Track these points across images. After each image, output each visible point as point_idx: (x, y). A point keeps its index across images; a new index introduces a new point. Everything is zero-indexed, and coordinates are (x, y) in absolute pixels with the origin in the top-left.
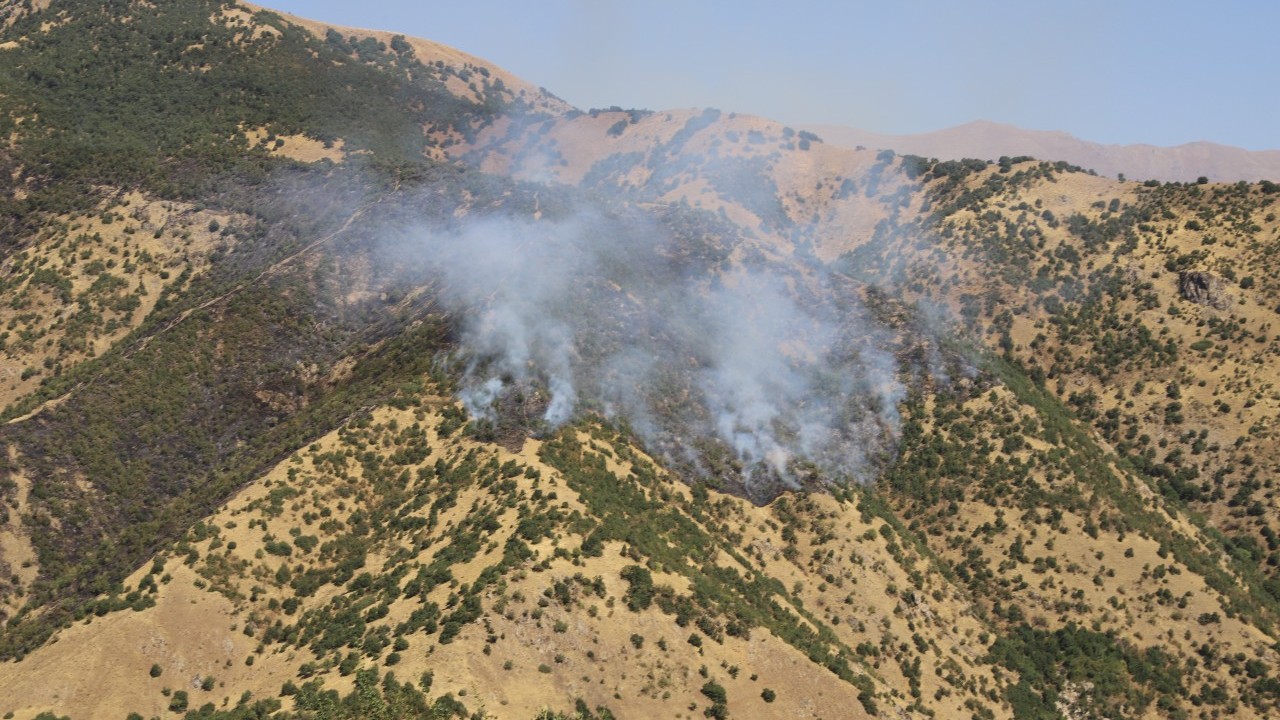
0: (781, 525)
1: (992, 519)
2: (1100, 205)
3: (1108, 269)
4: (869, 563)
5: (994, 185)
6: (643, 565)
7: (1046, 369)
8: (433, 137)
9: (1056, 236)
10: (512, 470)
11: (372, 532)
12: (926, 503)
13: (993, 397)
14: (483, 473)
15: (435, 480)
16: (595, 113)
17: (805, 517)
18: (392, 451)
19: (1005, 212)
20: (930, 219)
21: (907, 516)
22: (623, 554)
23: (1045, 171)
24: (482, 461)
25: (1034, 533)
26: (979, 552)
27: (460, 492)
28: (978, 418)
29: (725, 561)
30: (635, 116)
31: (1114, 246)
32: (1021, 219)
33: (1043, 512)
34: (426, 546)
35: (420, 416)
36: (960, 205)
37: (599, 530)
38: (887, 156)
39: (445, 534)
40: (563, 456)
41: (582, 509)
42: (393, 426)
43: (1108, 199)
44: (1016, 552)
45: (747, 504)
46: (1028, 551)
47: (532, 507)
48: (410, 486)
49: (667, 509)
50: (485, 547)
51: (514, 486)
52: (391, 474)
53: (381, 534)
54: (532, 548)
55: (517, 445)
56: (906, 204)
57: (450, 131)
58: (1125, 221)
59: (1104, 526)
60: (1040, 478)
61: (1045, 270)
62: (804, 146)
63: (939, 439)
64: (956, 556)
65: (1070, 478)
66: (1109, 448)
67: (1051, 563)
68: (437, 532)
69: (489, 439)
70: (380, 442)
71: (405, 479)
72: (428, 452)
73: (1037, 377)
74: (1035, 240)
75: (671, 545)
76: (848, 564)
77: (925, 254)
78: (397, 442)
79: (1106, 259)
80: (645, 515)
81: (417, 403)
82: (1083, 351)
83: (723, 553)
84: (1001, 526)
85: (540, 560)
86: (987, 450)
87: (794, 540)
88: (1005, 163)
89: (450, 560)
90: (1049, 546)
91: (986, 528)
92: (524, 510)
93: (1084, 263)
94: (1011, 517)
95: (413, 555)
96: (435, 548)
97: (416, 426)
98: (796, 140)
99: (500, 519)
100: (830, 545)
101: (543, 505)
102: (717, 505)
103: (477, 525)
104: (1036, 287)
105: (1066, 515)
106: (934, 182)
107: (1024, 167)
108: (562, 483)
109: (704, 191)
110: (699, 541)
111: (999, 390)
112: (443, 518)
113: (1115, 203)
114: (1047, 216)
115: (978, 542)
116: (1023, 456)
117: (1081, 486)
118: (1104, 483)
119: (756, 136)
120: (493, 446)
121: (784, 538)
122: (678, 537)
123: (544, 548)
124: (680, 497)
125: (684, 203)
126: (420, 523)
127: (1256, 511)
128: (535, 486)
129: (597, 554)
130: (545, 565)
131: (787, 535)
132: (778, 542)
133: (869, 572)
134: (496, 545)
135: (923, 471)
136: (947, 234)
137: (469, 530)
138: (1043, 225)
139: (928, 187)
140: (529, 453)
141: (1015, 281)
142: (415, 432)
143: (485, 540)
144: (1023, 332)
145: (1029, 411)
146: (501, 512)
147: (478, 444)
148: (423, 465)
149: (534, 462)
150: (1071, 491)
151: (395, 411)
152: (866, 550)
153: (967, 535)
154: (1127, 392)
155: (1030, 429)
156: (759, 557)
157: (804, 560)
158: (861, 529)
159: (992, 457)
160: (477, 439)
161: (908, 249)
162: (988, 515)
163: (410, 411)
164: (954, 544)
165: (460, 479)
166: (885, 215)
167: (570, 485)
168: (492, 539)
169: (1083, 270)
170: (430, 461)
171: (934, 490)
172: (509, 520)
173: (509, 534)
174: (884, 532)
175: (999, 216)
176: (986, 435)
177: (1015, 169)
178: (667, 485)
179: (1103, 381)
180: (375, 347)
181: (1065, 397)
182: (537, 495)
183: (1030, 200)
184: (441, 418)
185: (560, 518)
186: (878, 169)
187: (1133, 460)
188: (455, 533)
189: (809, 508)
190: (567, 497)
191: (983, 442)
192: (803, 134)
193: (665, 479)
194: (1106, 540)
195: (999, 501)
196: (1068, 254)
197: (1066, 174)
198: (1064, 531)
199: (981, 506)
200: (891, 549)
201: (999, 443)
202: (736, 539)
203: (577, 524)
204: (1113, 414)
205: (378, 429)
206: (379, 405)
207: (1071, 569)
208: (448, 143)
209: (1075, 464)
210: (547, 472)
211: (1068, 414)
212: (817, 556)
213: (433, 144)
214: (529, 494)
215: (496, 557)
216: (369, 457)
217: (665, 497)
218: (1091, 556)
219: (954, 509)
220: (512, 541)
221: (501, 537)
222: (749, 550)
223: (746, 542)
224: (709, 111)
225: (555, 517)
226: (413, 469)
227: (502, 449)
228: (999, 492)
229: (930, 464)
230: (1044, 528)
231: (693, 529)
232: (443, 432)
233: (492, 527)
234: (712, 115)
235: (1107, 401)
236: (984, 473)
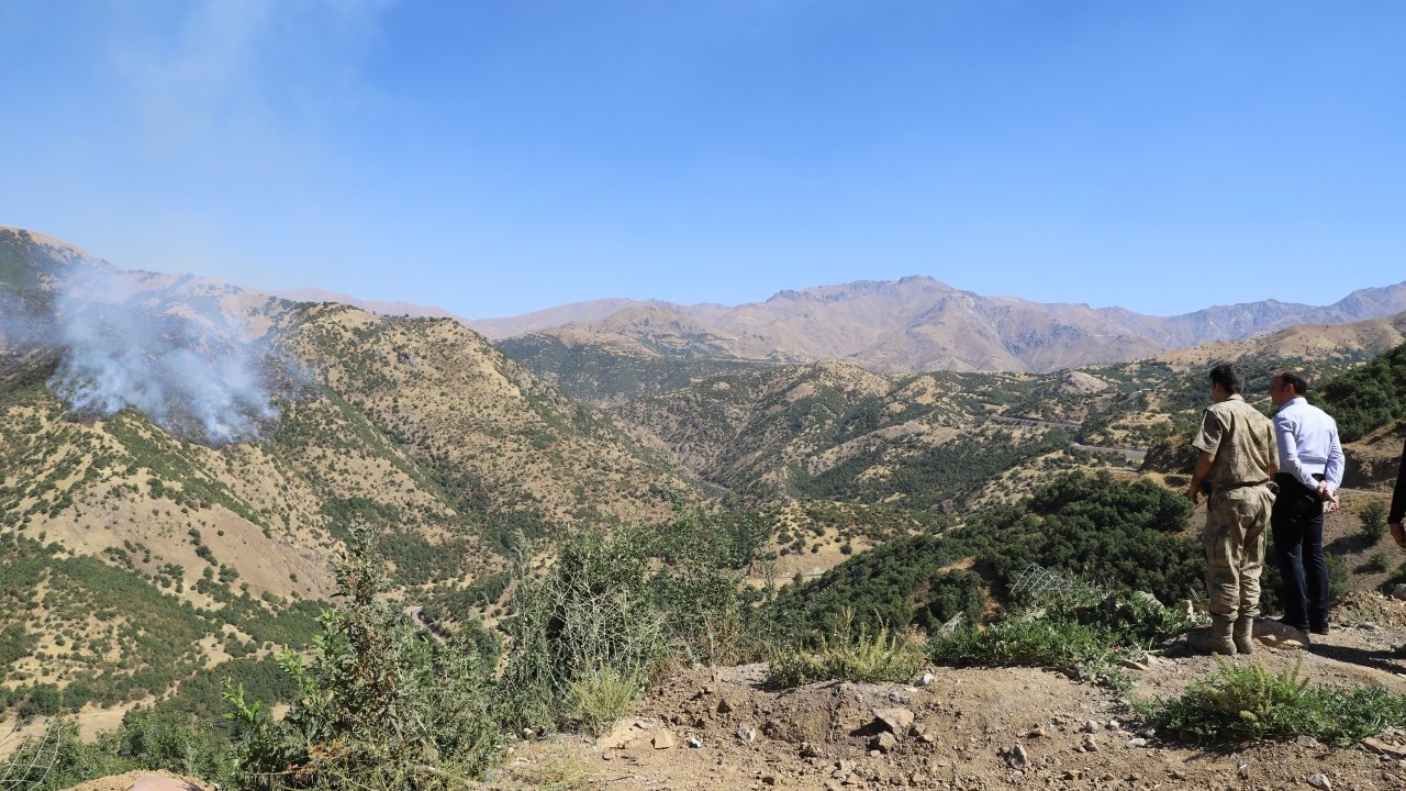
0: (225, 459)
1: (321, 454)
2: (365, 323)
3: (369, 350)
4: (266, 473)
5: (321, 313)
6: (158, 478)
7: (343, 391)
8: (42, 278)
9: (348, 336)
10: (88, 436)
11: (9, 466)
12: (292, 447)
13: (321, 402)
14: (72, 438)
15: (45, 441)
16: (131, 272)
17: (236, 454)
18: (21, 427)
19: (326, 325)
20: (292, 327)
21: (283, 453)
22: (148, 473)
23: (343, 308)
24: (72, 432)
25: (339, 459)
26: (315, 468)
27: (60, 447)
28: (315, 411)
29: (198, 475)
30: (152, 275)
31: (371, 341)
32: (333, 328)
33: (343, 450)
34: (40, 472)
35: (36, 410)
36: (306, 321)
37: (136, 463)
38: (273, 299)
39: (51, 467)
40: (116, 429)
41: (126, 453)
42: (21, 415)
43: (369, 321)
44: (331, 467)
45: (209, 450)
46: (336, 466)
47: (100, 453)
48: (31, 444)
49: (170, 452)
50: (74, 472)
51: (90, 443)
52: (20, 439)
53: (14, 467)
54: (101, 472)
55: (91, 424)
56: (282, 320)
58: (376, 331)
59: (368, 455)
60: (341, 436)
61: (343, 350)
62: (235, 292)
63: (298, 420)
64: (305, 470)
65: (354, 435)
66: (370, 423)
67: (346, 471)
68: (47, 466)
69: (76, 421)
70: (13, 423)
71: (28, 441)
72: (42, 428)
73: (339, 394)
74: (339, 337)
75: (172, 469)
76: (257, 475)
77: (291, 341)
78: (23, 423)
79: (367, 346)
80: (158, 456)
81: (35, 404)
82: (359, 383)
83: (197, 472)
84: (325, 456)
85: (104, 477)
86: (318, 424)
87: (231, 465)
88: (326, 305)
89: (54, 479)
90: (345, 464)
91: (318, 457)
92: (95, 454)
93: (359, 347)
94: (329, 452)
95: (34, 477)
96: (46, 473)
97: (34, 416)
98: (231, 290)
99: (82, 459)
100: (248, 467)
101: (106, 452)
102: (194, 450)
103: (69, 462)
104: (339, 357)
105: (353, 451)
106: (294, 311)
107: (334, 306)
108: (115, 441)
109: (187, 310)
110: (186, 467)
111: (324, 399)
112: (50, 459)
113: (372, 324)
114: (344, 327)
115: (315, 463)
116: (334, 427)
117: (359, 439)
118: (368, 437)
119: (212, 288)
120: (78, 424)
121: (227, 464)
122: (175, 464)
123: (107, 472)
124: (176, 447)
125: (177, 315)
126: (37, 462)
127: (428, 448)
128: (101, 443)
129: (135, 474)
130: (107, 479)
131: (228, 463)
132: (223, 465)
133: (266, 478)
134: (80, 471)
135: (290, 434)
136: (301, 333)
137: (65, 464)
138: (342, 331)
139: (291, 313)
140: (98, 427)
141: (330, 354)
142: (33, 418)
143: (74, 469)
144: (333, 375)
145: (337, 408)
146: (83, 455)
147: (69, 424)
148: (38, 434)
149: (101, 432)
150: (355, 441)
151: (22, 408)
152: (265, 468)
153: (310, 460)
154: (377, 400)
155: (337, 416)
156: (215, 473)
157: (236, 474)
158: (263, 459)
159: (321, 427)
160: (69, 421)
161: (283, 339)
162: (319, 452)
163: (31, 408)
164: (304, 464)
165: (61, 440)
166: (273, 324)
167: (120, 442)
168: (78, 468)
169: (359, 350)
170: (43, 432)
171: (295, 442)
172: (87, 460)
173: (87, 466)
174: (273, 460)
175: (323, 327)
176: (318, 418)
177: (330, 307)
178: (169, 442)
179: (367, 396)
180: (10, 378)
181: (351, 403)
182: (102, 447)
183: (336, 320)
184: (48, 412)
185: (115, 457)
186: (269, 304)
187: (380, 428)
188: (58, 466)
189: (238, 450)
190: (118, 447)
191: (317, 421)
192: (234, 287)
193: (168, 439)
194: (369, 461)
195: (324, 446)
196: (352, 343)
197: (351, 310)
198: (352, 458)
199: (316, 448)
200: (276, 467)
201: (324, 421)
202: (204, 465)
203: (123, 460)
204: (371, 409)
205: (12, 417)
206: (13, 405)
207: (354, 473)
208: (51, 282)
209: (356, 430)
210: (107, 436)
211: (352, 409)
212: (242, 472)
213: (42, 282)
214: (98, 446)
215: (81, 477)
216: (7, 431)
217: (169, 447)
218: (363, 468)
219: (304, 450)
220: (89, 469)
221: (83, 467)
222: (210, 470)
223: (208, 467)
224: (189, 275)
225: (112, 457)
226: (33, 436)
227: (83, 426)
228: (324, 442)
229: (293, 431)
230: (344, 456)
231: (183, 461)
232: (50, 418)
233: (78, 462)
234: (189, 277)
235: (369, 404)
236: (317, 434)
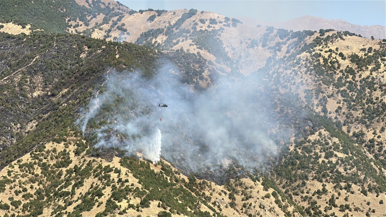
0: (228, 192)
1: (321, 188)
2: (364, 50)
3: (368, 77)
4: (267, 208)
5: (318, 42)
6: (168, 211)
7: (342, 122)
8: (70, 23)
9: (345, 63)
10: (108, 169)
11: (46, 198)
12: (292, 181)
13: (320, 134)
14: (95, 171)
15: (74, 175)
16: (141, 12)
17: (239, 188)
18: (54, 162)
19: (323, 53)
20: (290, 57)
21: (284, 187)
22: (159, 206)
23: (339, 35)
24: (95, 166)
25: (339, 194)
27: (85, 180)
28: (314, 143)
29: (204, 208)
30: (160, 13)
31: (370, 67)
32: (330, 56)
33: (343, 184)
34: (70, 204)
35: (66, 146)
36: (303, 50)
37: (148, 196)
38: (271, 29)
39: (79, 198)
40: (131, 163)
41: (140, 186)
42: (54, 150)
43: (367, 47)
44: (332, 202)
45: (213, 183)
46: (337, 202)
47: (118, 186)
48: (63, 177)
49: (178, 186)
50: (97, 204)
51: (109, 176)
52: (54, 172)
53: (50, 199)
54: (118, 204)
55: (110, 159)
56: (279, 50)
57: (78, 20)
58: (375, 57)
59: (370, 190)
60: (341, 170)
61: (341, 78)
62: (234, 25)
63: (297, 153)
64: (306, 205)
65: (355, 169)
66: (371, 156)
67: (347, 207)
68: (75, 198)
69: (98, 156)
70: (49, 158)
71: (60, 174)
72: (71, 162)
73: (338, 124)
74: (336, 65)
75: (180, 202)
76: (258, 209)
77: (289, 72)
78: (57, 158)
79: (367, 73)
80: (168, 189)
81: (65, 140)
82: (358, 114)
83: (203, 205)
84: (325, 191)
85: (122, 209)
86: (318, 157)
87: (234, 199)
88: (322, 32)
89: (81, 210)
90: (346, 199)
91: (318, 192)
92: (114, 186)
93: (357, 75)
94: (329, 187)
95: (65, 208)
96: (74, 205)
97: (65, 151)
98: (230, 22)
99: (103, 192)
100: (250, 201)
101: (123, 185)
102: (200, 184)
103: (93, 194)
104: (337, 86)
105: (353, 185)
106: (291, 41)
107: (330, 34)
108: (131, 175)
109: (190, 45)
110: (192, 200)
111: (323, 131)
112: (78, 191)
113: (370, 49)
114: (341, 55)
115: (315, 198)
116: (334, 160)
117: (359, 173)
118: (369, 171)
119: (213, 21)
120: (100, 159)
121: (230, 198)
122: (182, 198)
123: (124, 204)
124: (183, 181)
125: (182, 49)
126: (67, 194)
128: (119, 176)
129: (148, 206)
130: (124, 211)
131: (231, 197)
132: (227, 200)
133: (268, 212)
134: (102, 203)
135: (290, 167)
136: (298, 63)
137: (89, 196)
138: (339, 59)
139: (289, 42)
140: (116, 162)
141: (328, 83)
142: (64, 153)
143: (97, 201)
144: (332, 105)
145: (336, 140)
146: (104, 188)
147: (92, 159)
148: (68, 168)
149: (118, 166)
150: (356, 175)
151: (55, 144)
152: (266, 202)
153: (310, 195)
154: (378, 131)
155: (337, 148)
156: (219, 207)
157: (239, 208)
158: (263, 193)
159: (320, 160)
160: (92, 156)
161: (281, 70)
162: (319, 186)
163: (62, 144)
164: (304, 199)
165: (85, 174)
166: (270, 55)
167: (134, 176)
168: (100, 200)
169: (357, 78)
170: (72, 166)
171: (295, 176)
172: (108, 192)
173: (107, 198)
174: (274, 194)
175: (320, 55)
176: (317, 151)
177: (327, 34)
178: (177, 176)
179: (367, 127)
180: (46, 116)
181: (351, 134)
182: (120, 180)
183: (333, 48)
184: (76, 147)
185: (130, 190)
186: (266, 35)
187: (381, 161)
188: (83, 198)
189: (241, 184)
190: (133, 181)
191: (316, 154)
192: (233, 20)
193: (176, 173)
194: (371, 196)
195: (324, 180)
196: (350, 71)
197: (348, 37)
198: (353, 193)
199: (316, 182)
200: (277, 202)
201: (323, 154)
202: (209, 199)
203: (138, 193)
204: (372, 141)
205: (48, 152)
206: (48, 141)
207: (356, 209)
208: (77, 26)
209: (356, 163)
210: (124, 170)
211: (353, 141)
212: (244, 206)
213: (70, 26)
214: (116, 180)
215: (102, 208)
216: (44, 164)
217: (177, 181)
218: (365, 204)
219: (304, 184)
220: (109, 201)
221: (104, 199)
222: (214, 204)
223: (213, 200)
224: (192, 10)
225: (128, 190)
226: (64, 169)
227: (103, 160)
228: (324, 176)
229: (293, 164)
230: (344, 191)
231: (189, 195)
232: (77, 153)
233: (100, 195)
234: (192, 13)
235: (369, 136)
236: (316, 168)
